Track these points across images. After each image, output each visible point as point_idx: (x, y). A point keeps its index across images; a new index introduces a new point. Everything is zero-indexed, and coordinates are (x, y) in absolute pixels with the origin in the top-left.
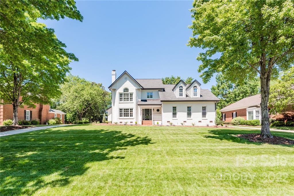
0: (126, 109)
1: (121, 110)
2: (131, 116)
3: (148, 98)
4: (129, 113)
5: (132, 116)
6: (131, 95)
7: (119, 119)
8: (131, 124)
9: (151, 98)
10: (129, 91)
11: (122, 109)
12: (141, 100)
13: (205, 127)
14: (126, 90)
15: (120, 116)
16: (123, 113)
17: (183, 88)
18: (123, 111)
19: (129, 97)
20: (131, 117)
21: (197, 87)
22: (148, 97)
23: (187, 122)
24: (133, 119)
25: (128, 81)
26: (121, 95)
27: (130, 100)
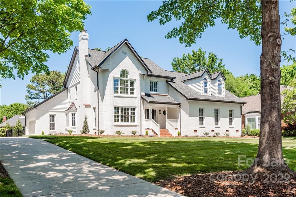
0: (125, 109)
1: (116, 109)
2: (131, 122)
4: (130, 115)
5: (134, 122)
6: (132, 83)
7: (115, 126)
10: (129, 76)
12: (144, 94)
14: (124, 73)
15: (115, 121)
16: (120, 115)
17: (208, 81)
18: (120, 111)
19: (129, 87)
21: (221, 82)
22: (151, 90)
25: (127, 57)
27: (131, 93)
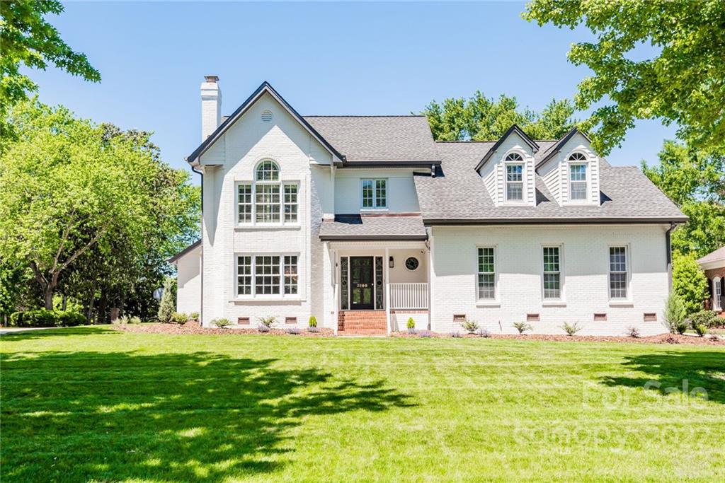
0: (268, 259)
1: (243, 260)
2: (287, 291)
3: (365, 205)
4: (282, 275)
5: (295, 291)
6: (291, 191)
7: (237, 303)
8: (292, 326)
9: (378, 205)
10: (280, 174)
11: (248, 260)
12: (333, 217)
13: (621, 340)
14: (267, 168)
15: (241, 291)
16: (253, 275)
17: (525, 161)
18: (253, 266)
19: (282, 203)
20: (290, 297)
21: (584, 158)
22: (367, 203)
23: (540, 317)
24: (298, 303)
25: (276, 126)
26: (244, 191)
27: (287, 217)
